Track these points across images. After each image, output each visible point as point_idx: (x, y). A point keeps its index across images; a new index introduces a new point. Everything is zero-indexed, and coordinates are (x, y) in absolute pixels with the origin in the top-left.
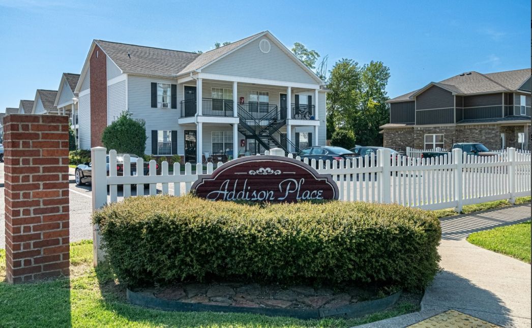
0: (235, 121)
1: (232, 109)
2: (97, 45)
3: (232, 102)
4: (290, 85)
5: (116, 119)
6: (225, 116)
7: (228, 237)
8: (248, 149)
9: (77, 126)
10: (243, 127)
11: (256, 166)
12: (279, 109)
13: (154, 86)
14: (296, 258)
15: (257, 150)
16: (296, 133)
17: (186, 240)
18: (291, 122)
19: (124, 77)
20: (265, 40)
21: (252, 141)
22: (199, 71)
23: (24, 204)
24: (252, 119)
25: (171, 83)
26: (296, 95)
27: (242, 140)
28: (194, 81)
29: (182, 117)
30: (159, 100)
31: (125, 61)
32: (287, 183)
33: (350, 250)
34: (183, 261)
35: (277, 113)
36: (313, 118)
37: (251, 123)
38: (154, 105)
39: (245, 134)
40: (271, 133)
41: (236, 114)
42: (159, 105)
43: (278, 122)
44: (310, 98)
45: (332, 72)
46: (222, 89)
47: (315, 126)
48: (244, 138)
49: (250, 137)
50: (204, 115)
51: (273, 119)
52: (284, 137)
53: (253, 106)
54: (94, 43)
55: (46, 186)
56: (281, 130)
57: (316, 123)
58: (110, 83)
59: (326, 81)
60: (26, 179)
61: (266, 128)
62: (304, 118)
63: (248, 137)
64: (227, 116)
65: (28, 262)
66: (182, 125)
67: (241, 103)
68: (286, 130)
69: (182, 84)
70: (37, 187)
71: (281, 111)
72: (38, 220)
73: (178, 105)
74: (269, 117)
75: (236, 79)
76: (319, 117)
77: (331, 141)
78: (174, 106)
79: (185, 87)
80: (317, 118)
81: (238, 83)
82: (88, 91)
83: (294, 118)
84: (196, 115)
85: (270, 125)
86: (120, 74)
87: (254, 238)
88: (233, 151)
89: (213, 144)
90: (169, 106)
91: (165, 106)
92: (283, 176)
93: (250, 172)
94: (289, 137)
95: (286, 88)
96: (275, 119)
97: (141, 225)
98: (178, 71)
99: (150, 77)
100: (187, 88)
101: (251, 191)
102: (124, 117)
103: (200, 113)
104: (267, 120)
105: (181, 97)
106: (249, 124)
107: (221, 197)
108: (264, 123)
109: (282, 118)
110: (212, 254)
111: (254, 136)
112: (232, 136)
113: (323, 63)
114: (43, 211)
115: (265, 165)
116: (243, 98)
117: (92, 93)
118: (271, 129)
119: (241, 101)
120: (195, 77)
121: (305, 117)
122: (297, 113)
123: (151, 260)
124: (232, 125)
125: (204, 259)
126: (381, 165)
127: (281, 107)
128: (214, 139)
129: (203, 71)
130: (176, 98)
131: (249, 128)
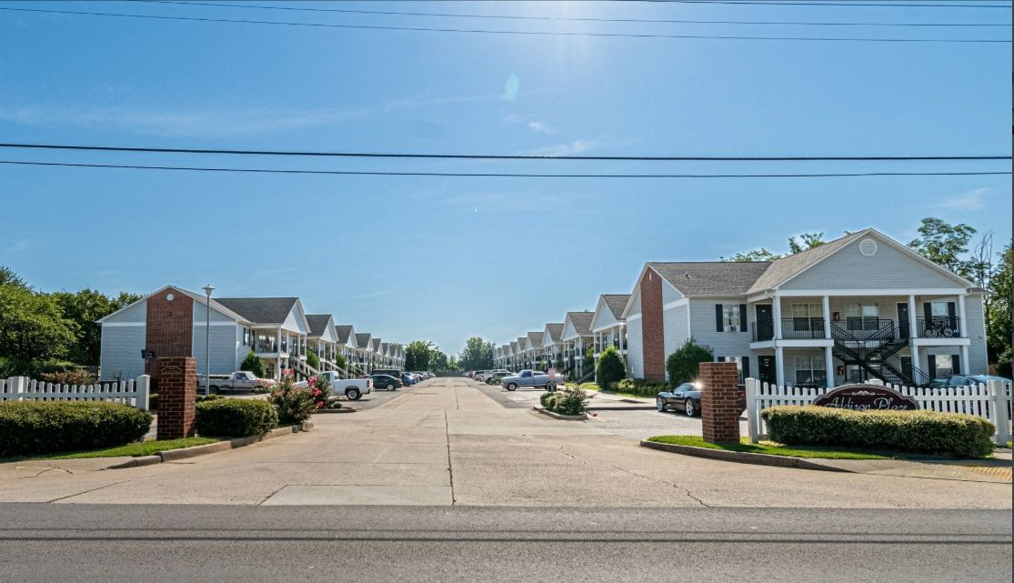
0: (829, 343)
1: (822, 328)
2: (649, 268)
3: (822, 320)
4: (912, 292)
5: (681, 348)
6: (813, 338)
7: (842, 421)
8: (849, 377)
9: (625, 352)
10: (839, 351)
11: (857, 390)
12: (897, 325)
13: (719, 308)
14: (882, 434)
15: (863, 376)
16: (929, 357)
17: (818, 422)
18: (917, 342)
19: (685, 301)
20: (869, 240)
21: (856, 367)
22: (777, 288)
23: (717, 407)
24: (853, 340)
25: (739, 303)
26: (925, 304)
27: (839, 368)
28: (771, 300)
29: (754, 341)
30: (725, 322)
31: (684, 282)
32: (879, 401)
33: (915, 430)
34: (817, 432)
35: (893, 330)
36: (957, 335)
37: (850, 345)
38: (720, 328)
39: (843, 360)
40: (884, 358)
41: (828, 334)
42: (726, 328)
43: (896, 342)
44: (951, 306)
45: (1003, 255)
46: (807, 305)
47: (961, 347)
48: (842, 364)
49: (853, 363)
50: (785, 338)
51: (887, 338)
52: (907, 363)
53: (854, 323)
54: (646, 265)
55: (728, 398)
56: (902, 354)
57: (965, 342)
58: (666, 307)
59: (992, 270)
60: (718, 394)
61: (875, 351)
62: (942, 334)
63: (848, 363)
64: (817, 338)
65: (721, 436)
66: (755, 350)
67: (835, 320)
68: (910, 352)
69: (753, 303)
70: (723, 398)
71: (900, 327)
72: (724, 415)
73: (749, 327)
74: (882, 335)
75: (826, 293)
76: (968, 332)
77: (997, 366)
78: (744, 329)
79: (758, 306)
80: (964, 333)
81: (831, 298)
82: (639, 316)
83: (922, 335)
84: (774, 338)
85: (882, 348)
86: (681, 298)
87: (856, 423)
88: (826, 379)
89: (798, 372)
90: (738, 328)
91: (733, 329)
92: (876, 397)
93: (853, 394)
94: (916, 362)
95: (907, 297)
96: (891, 339)
97: (793, 415)
98: (747, 289)
99: (715, 298)
100: (759, 307)
101: (854, 405)
102: (689, 345)
103: (780, 336)
104: (877, 339)
105: (752, 318)
106: (849, 346)
107: (834, 406)
108: (874, 344)
109: (902, 337)
110: (833, 429)
111: (858, 362)
112: (825, 360)
113: (984, 243)
114: (727, 411)
115: (863, 389)
116: (838, 313)
117: (643, 318)
118: (884, 351)
119: (835, 317)
120: (771, 296)
121: (942, 332)
122: (928, 328)
123: (799, 431)
124: (824, 349)
125: (828, 431)
126: (993, 394)
127: (900, 321)
128: (797, 366)
129: (781, 288)
130: (746, 319)
131: (850, 351)
